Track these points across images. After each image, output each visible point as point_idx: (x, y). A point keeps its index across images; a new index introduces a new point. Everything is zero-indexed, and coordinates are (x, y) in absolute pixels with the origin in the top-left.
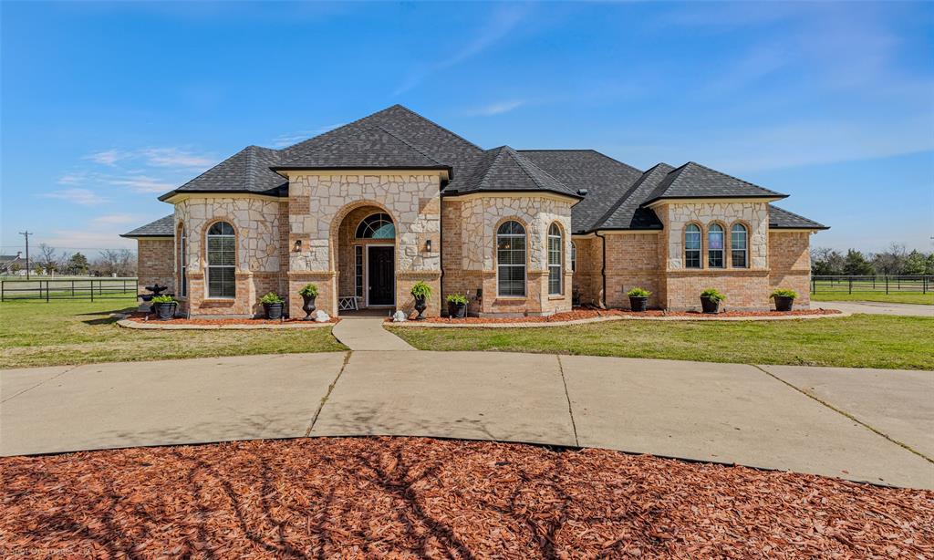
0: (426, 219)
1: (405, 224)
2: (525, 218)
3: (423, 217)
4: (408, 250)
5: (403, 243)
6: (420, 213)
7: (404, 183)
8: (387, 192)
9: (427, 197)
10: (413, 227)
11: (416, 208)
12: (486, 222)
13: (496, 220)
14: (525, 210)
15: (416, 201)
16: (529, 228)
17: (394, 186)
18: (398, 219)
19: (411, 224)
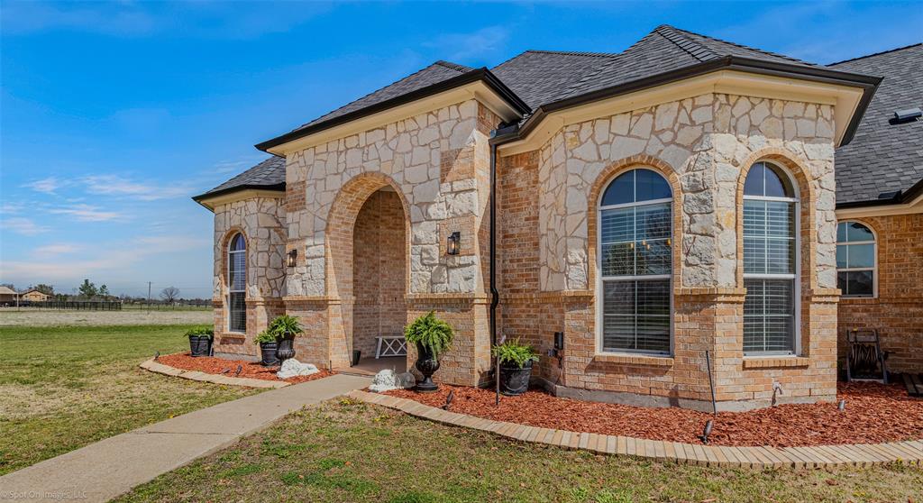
0: (452, 192)
1: (420, 205)
2: (668, 156)
3: (446, 187)
4: (425, 255)
5: (417, 242)
6: (443, 181)
7: (419, 128)
8: (394, 152)
9: (454, 147)
10: (432, 210)
11: (435, 173)
12: (573, 180)
13: (594, 173)
14: (667, 136)
15: (437, 161)
16: (679, 179)
17: (405, 138)
18: (409, 198)
19: (429, 204)
